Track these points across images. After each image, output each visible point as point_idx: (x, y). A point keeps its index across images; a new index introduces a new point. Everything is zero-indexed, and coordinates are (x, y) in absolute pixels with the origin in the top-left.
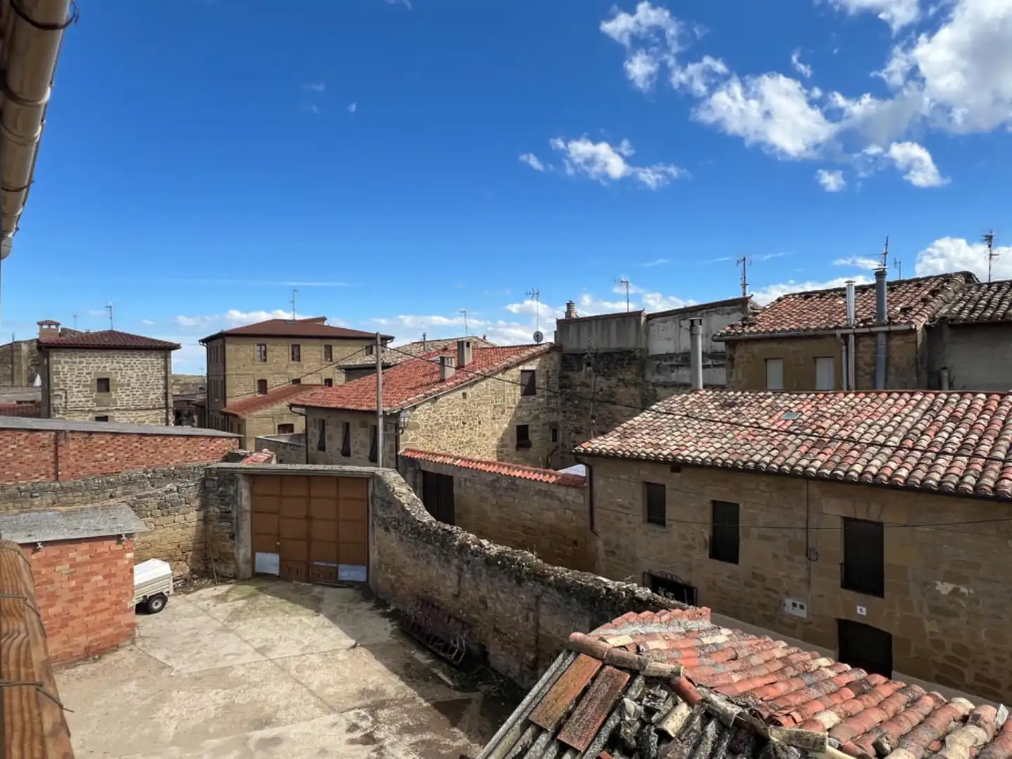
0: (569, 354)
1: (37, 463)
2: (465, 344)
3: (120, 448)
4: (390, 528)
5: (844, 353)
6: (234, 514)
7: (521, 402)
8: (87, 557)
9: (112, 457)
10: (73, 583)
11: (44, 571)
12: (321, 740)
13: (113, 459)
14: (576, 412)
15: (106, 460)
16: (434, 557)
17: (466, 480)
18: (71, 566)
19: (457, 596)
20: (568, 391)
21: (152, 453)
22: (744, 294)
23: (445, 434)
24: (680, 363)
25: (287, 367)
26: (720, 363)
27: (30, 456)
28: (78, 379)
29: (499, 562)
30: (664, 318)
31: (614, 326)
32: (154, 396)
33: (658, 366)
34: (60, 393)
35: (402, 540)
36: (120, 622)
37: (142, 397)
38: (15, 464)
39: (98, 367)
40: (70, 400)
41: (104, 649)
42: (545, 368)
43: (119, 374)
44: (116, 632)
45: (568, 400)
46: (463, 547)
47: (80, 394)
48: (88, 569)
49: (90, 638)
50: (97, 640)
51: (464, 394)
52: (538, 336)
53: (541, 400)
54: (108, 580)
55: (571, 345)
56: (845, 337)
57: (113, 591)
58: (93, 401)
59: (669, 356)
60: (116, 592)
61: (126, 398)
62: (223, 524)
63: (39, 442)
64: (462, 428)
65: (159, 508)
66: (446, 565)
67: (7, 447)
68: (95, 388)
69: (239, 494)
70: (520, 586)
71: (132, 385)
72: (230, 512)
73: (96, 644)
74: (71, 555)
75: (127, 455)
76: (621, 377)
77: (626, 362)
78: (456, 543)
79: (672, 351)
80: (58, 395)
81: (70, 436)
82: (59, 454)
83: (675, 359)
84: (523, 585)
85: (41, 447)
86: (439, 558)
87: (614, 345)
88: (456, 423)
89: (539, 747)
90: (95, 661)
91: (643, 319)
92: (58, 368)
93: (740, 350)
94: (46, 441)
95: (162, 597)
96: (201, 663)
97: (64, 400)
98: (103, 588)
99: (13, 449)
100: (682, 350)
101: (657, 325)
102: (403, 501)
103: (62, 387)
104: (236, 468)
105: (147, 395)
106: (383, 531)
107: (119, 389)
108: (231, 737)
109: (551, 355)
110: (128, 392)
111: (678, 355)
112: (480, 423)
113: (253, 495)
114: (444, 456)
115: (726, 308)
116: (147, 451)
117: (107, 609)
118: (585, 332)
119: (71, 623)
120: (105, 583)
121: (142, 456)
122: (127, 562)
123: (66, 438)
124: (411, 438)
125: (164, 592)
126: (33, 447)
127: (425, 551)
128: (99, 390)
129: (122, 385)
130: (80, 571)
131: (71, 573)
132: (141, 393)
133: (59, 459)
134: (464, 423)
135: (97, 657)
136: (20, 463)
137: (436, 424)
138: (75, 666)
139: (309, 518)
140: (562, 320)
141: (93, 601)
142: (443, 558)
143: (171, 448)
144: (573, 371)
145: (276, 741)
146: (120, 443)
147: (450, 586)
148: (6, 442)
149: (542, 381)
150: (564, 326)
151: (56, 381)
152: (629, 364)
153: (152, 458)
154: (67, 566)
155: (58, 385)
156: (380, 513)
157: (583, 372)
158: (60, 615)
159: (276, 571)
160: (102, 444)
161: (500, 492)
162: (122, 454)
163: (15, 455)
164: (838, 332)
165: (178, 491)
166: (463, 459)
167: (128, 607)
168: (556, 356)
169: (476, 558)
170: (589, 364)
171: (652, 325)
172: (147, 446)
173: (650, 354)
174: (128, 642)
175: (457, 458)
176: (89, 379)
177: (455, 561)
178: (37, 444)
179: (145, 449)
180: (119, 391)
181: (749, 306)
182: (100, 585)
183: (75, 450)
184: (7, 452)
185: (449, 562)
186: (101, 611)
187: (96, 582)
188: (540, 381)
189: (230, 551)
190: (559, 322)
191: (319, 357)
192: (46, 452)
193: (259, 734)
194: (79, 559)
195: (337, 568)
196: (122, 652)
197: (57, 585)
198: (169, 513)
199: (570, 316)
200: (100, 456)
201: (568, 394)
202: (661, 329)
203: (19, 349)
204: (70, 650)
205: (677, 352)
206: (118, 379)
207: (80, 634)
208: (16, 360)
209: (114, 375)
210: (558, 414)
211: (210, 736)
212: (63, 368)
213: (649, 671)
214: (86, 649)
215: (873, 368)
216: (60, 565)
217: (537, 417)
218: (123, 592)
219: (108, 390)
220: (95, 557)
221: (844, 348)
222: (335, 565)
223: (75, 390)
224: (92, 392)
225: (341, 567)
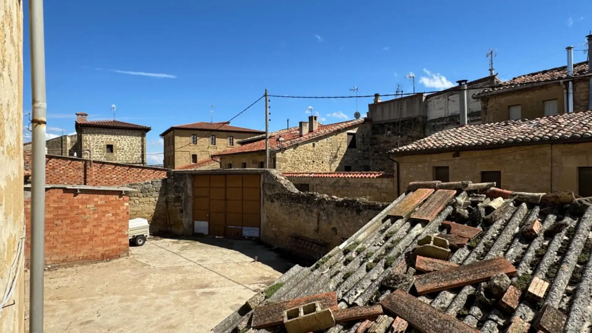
0: (377, 124)
1: (76, 178)
2: (314, 118)
3: (119, 173)
4: (274, 199)
5: (565, 95)
6: (183, 198)
7: (347, 151)
8: (104, 202)
9: (115, 177)
10: (96, 216)
11: (81, 207)
12: (239, 293)
13: (115, 179)
14: (380, 159)
15: (112, 179)
16: (302, 210)
17: (317, 185)
18: (95, 206)
19: (317, 230)
20: (376, 146)
21: (136, 177)
22: (492, 74)
23: (302, 167)
24: (449, 122)
25: (208, 148)
26: (476, 118)
27: (72, 173)
28: (97, 144)
29: (345, 204)
30: (438, 96)
31: (405, 105)
32: (137, 156)
33: (434, 126)
34: (87, 152)
35: (281, 205)
36: (121, 242)
37: (130, 156)
38: (64, 177)
39: (107, 139)
40: (92, 156)
41: (112, 256)
42: (361, 132)
43: (118, 143)
44: (119, 247)
45: (376, 152)
46: (322, 201)
47: (97, 153)
48: (104, 209)
49: (105, 249)
50: (108, 250)
51: (314, 144)
52: (357, 115)
53: (359, 152)
54: (114, 217)
55: (378, 118)
56: (566, 83)
57: (117, 224)
58: (105, 157)
59: (441, 119)
60: (119, 224)
61: (122, 157)
62: (176, 204)
63: (77, 166)
64: (313, 164)
65: (141, 192)
66: (310, 214)
67: (60, 167)
68: (106, 150)
69: (185, 186)
70: (359, 214)
71: (125, 149)
72: (180, 197)
73: (108, 253)
74: (95, 200)
75: (123, 177)
76: (410, 135)
77: (413, 125)
78: (316, 199)
79: (443, 116)
80: (86, 153)
81: (93, 164)
82: (87, 173)
83: (445, 120)
84: (361, 213)
85: (78, 169)
86: (305, 210)
87: (405, 115)
88: (309, 161)
89: (397, 225)
90: (107, 261)
91: (424, 98)
92: (86, 138)
93: (491, 103)
94: (80, 166)
95: (143, 238)
96: (166, 264)
97: (89, 156)
98: (112, 221)
99: (63, 169)
100: (449, 115)
101: (434, 100)
102: (282, 183)
103: (88, 148)
104: (184, 171)
105: (133, 155)
106: (270, 203)
107: (118, 151)
108: (186, 291)
109: (365, 125)
110: (123, 153)
111: (447, 118)
112: (323, 162)
113: (193, 187)
114: (303, 174)
115: (480, 83)
116: (133, 175)
117: (114, 234)
118: (386, 110)
119: (94, 239)
120: (113, 218)
121: (131, 178)
122: (125, 208)
123: (90, 165)
124: (282, 167)
125: (145, 235)
126: (73, 169)
127: (296, 208)
128: (107, 152)
129: (120, 149)
130: (100, 209)
131: (95, 210)
132: (129, 154)
133: (87, 176)
134: (314, 162)
135: (108, 260)
136: (67, 177)
137: (297, 161)
138: (97, 263)
139: (226, 200)
140: (372, 104)
141: (106, 228)
142: (308, 210)
143: (147, 175)
144: (379, 134)
145: (213, 293)
146: (119, 170)
147: (313, 225)
148: (60, 164)
149: (360, 140)
150: (373, 107)
151: (85, 145)
152: (415, 126)
153: (136, 180)
154: (93, 206)
155: (86, 147)
156: (268, 193)
157: (385, 134)
158: (89, 233)
159: (206, 232)
160: (110, 170)
161: (339, 189)
162: (120, 176)
163: (64, 172)
164: (561, 81)
165: (152, 184)
166: (314, 173)
167: (126, 234)
168: (369, 126)
169: (329, 206)
170: (389, 130)
171: (430, 101)
172: (133, 173)
173: (429, 119)
174: (125, 254)
175: (311, 174)
176: (102, 145)
177: (315, 210)
178: (75, 167)
179: (132, 174)
180: (118, 152)
181: (495, 81)
182: (110, 219)
183: (95, 172)
184: (60, 170)
185: (311, 211)
186: (111, 234)
187: (109, 217)
188: (359, 140)
189: (180, 220)
190: (370, 106)
191: (226, 142)
192: (81, 172)
193: (202, 290)
194: (99, 203)
195: (242, 230)
196: (121, 259)
197: (88, 216)
198: (147, 196)
199: (377, 102)
200: (108, 176)
201: (376, 148)
202: (436, 103)
203: (66, 140)
204: (94, 254)
205: (447, 116)
206: (118, 146)
207: (99, 246)
208: (64, 146)
209: (115, 143)
210: (369, 161)
211: (173, 290)
212: (89, 138)
213: (470, 188)
214: (102, 255)
215: (586, 102)
216: (90, 204)
217: (357, 162)
218: (123, 224)
219: (112, 151)
220: (107, 203)
221: (565, 91)
222: (241, 227)
223: (95, 150)
224: (104, 152)
225: (244, 228)
